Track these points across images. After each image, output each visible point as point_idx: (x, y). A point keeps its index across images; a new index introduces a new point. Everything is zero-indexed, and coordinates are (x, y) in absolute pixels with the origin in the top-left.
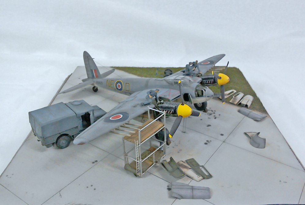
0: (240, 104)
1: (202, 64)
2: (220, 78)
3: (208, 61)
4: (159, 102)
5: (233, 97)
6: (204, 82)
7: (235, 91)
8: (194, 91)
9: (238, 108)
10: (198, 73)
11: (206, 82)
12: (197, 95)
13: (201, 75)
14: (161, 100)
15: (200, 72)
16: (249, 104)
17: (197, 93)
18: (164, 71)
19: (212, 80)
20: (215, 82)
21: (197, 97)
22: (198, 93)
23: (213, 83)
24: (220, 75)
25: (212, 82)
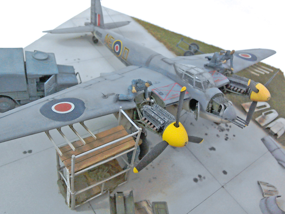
0: (267, 130)
1: (240, 55)
2: (257, 91)
3: (250, 54)
4: (148, 99)
5: (263, 114)
6: (231, 86)
7: (268, 106)
8: (207, 102)
9: (263, 134)
10: (228, 68)
11: (234, 87)
12: (210, 109)
13: (232, 73)
14: (152, 96)
15: (232, 69)
16: (280, 134)
17: (210, 106)
18: (189, 44)
19: (244, 89)
20: (247, 93)
21: (208, 112)
22: (212, 106)
23: (243, 93)
24: (259, 86)
25: (242, 91)
